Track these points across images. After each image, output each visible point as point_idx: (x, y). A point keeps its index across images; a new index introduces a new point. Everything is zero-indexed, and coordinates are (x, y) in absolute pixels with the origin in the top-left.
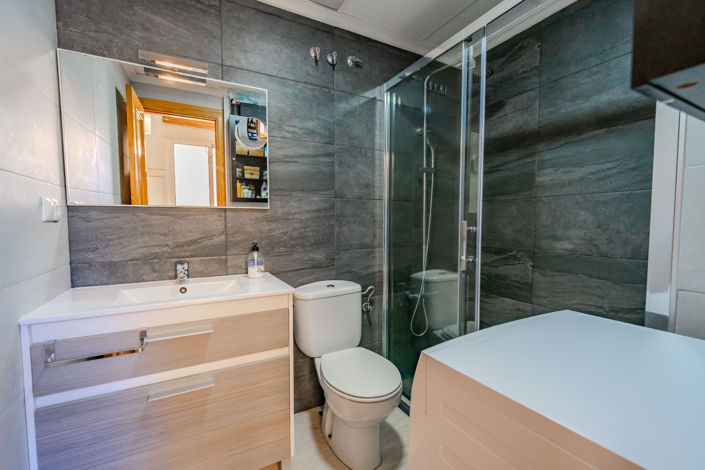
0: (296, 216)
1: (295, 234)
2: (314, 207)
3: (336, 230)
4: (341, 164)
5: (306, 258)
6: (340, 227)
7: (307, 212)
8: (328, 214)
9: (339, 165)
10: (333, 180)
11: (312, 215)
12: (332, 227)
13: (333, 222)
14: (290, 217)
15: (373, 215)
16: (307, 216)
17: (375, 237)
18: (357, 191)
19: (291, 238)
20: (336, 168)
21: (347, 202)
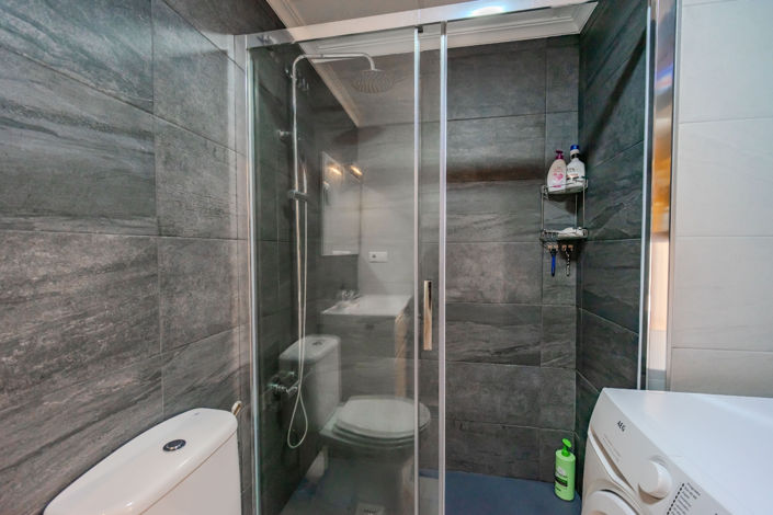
0: (50, 287)
1: (47, 342)
2: (107, 259)
3: (163, 306)
4: (168, 160)
5: (87, 398)
6: (170, 298)
7: (89, 271)
8: (143, 273)
9: (165, 163)
10: (154, 196)
11: (101, 279)
12: (154, 300)
13: (156, 290)
14: (27, 293)
15: (228, 267)
16: (85, 283)
17: (231, 307)
18: (201, 223)
19: (35, 355)
20: (159, 168)
21: (185, 244)
